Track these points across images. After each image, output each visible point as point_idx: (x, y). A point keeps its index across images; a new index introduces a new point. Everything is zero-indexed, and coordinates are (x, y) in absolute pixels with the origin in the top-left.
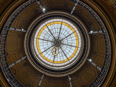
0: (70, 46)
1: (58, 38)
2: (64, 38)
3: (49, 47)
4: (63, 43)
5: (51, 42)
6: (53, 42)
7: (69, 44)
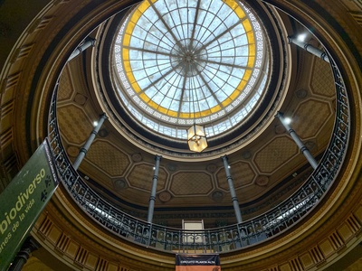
0: (229, 65)
1: (191, 43)
2: (211, 42)
3: (163, 72)
4: (205, 56)
5: (168, 57)
6: (174, 56)
7: (225, 60)
